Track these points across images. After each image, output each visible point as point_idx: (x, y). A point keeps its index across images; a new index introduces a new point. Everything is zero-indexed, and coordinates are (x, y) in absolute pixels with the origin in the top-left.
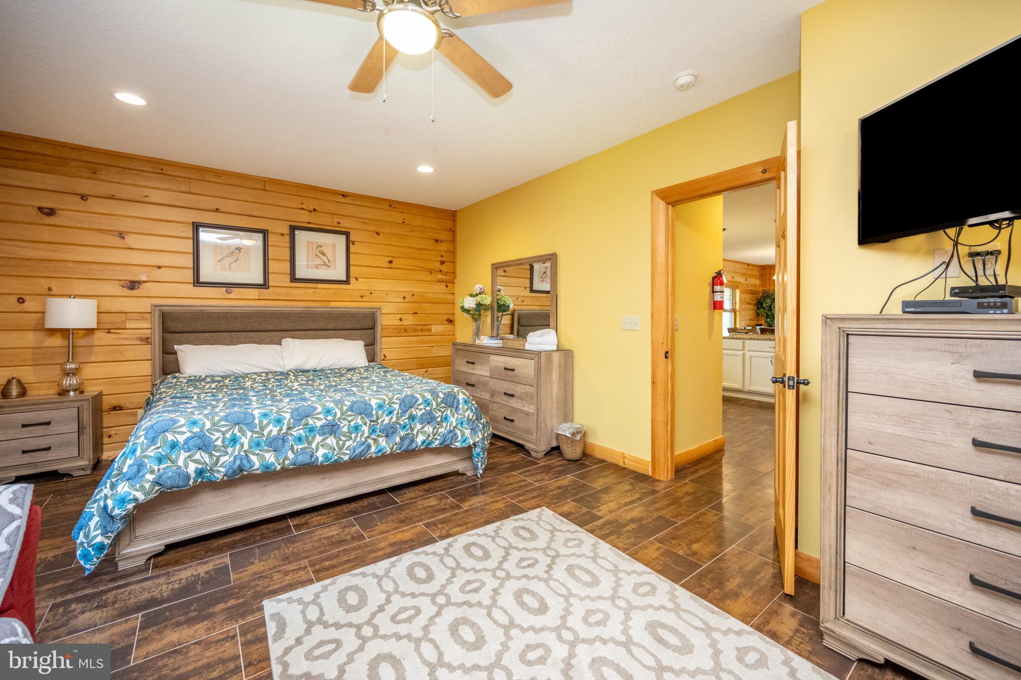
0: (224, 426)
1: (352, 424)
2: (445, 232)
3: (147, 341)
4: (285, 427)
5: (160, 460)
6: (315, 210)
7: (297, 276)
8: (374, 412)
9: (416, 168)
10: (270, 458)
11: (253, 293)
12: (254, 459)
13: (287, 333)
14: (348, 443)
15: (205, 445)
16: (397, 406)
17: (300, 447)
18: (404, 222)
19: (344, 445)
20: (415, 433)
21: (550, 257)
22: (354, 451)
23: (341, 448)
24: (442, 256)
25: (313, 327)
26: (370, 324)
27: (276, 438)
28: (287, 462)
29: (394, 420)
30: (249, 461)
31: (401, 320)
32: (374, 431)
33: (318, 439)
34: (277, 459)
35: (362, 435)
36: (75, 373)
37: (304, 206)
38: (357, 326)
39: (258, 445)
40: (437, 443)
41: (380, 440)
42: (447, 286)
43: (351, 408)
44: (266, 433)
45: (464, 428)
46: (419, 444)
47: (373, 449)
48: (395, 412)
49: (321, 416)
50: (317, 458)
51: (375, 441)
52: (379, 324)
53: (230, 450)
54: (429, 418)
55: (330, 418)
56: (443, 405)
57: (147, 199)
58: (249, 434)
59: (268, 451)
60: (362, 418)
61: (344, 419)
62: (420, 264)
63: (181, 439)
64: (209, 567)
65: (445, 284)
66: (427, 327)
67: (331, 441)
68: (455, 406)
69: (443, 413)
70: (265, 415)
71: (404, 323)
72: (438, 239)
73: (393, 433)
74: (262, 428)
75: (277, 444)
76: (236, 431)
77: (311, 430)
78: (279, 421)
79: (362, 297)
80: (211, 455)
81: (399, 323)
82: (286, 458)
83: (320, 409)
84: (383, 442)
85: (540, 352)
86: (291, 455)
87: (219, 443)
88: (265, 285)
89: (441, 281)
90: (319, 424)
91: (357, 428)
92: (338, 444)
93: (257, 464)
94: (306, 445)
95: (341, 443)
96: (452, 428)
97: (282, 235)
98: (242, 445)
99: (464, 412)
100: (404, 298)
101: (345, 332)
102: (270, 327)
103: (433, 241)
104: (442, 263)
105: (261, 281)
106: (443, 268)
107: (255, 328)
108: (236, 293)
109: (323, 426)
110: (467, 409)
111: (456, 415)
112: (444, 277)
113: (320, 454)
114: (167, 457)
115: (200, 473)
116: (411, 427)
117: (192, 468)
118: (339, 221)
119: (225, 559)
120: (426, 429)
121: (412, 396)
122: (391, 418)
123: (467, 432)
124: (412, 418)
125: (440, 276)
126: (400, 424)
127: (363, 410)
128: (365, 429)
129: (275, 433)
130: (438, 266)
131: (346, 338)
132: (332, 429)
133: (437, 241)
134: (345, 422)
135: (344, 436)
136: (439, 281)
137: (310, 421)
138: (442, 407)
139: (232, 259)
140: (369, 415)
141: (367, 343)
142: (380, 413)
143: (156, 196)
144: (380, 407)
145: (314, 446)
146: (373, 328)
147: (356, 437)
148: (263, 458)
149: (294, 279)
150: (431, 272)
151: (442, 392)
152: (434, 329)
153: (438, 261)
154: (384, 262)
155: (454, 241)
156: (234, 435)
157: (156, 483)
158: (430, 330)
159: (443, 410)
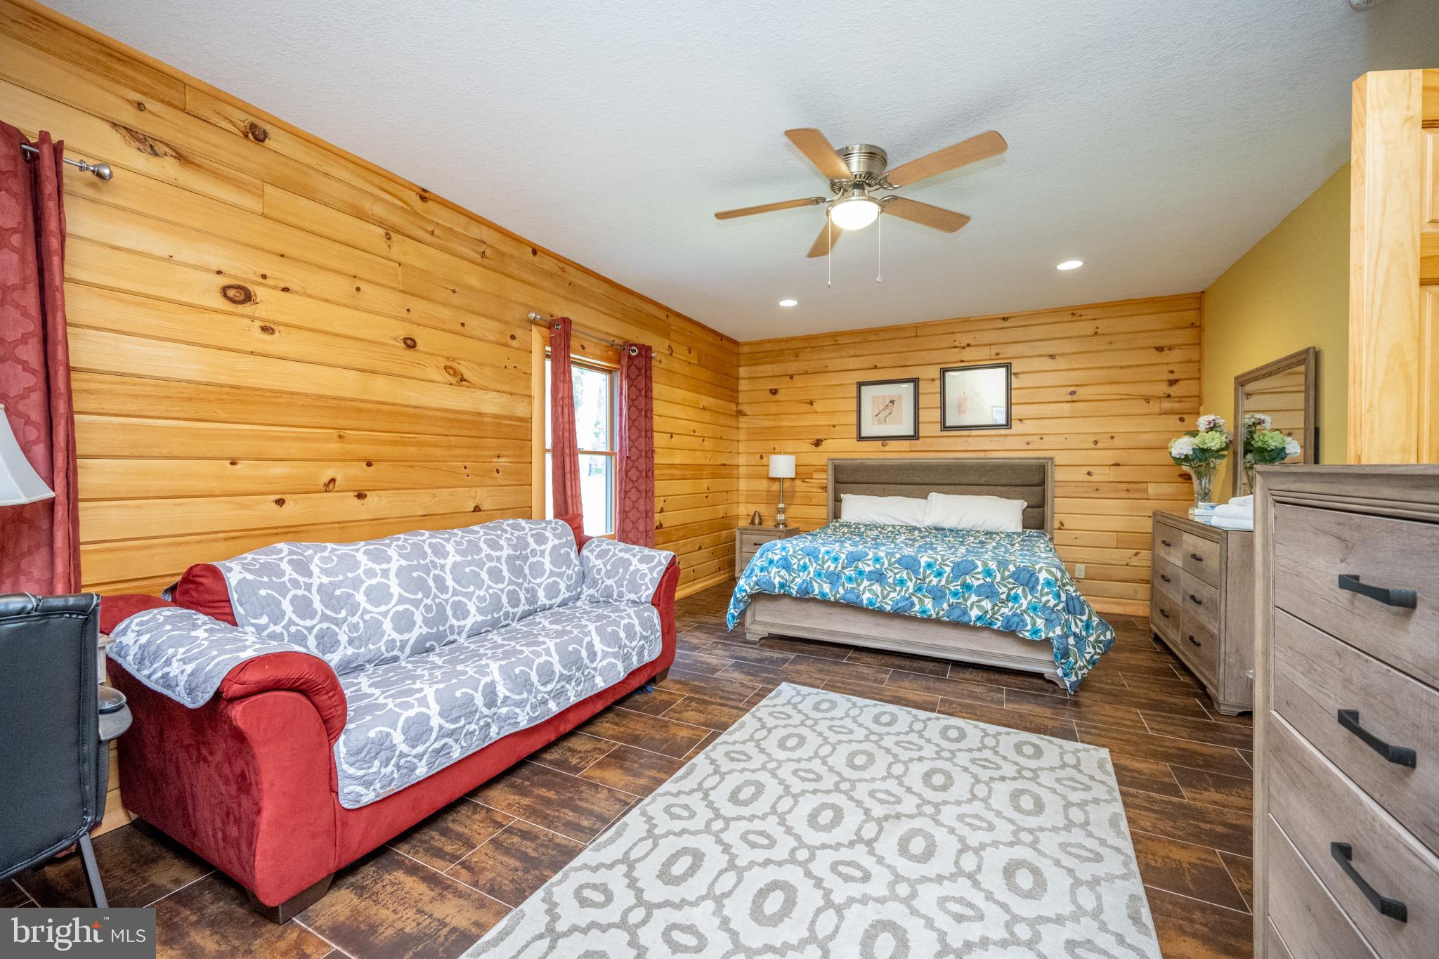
0: (800, 554)
1: (898, 576)
2: (1177, 332)
3: (825, 488)
4: (840, 566)
5: (762, 570)
6: (968, 345)
7: (948, 424)
8: (921, 570)
9: (1055, 268)
10: (827, 588)
11: (905, 445)
12: (816, 585)
13: (935, 487)
14: (892, 595)
15: (787, 566)
16: (948, 569)
17: (850, 586)
18: (1096, 333)
19: (888, 595)
20: (969, 603)
21: (1303, 356)
22: (897, 604)
23: (884, 598)
24: (1172, 372)
25: (963, 481)
26: (1036, 479)
27: (832, 573)
28: (838, 596)
29: (943, 583)
30: (812, 586)
31: (1089, 474)
32: (920, 589)
33: (866, 583)
34: (831, 591)
35: (907, 591)
36: (783, 511)
37: (957, 344)
38: (1017, 482)
39: (819, 575)
40: (999, 624)
41: (927, 601)
42: (1182, 420)
43: (899, 561)
44: (826, 566)
45: (1038, 616)
46: (973, 619)
47: (917, 608)
48: (945, 575)
49: (870, 563)
50: (862, 600)
51: (921, 600)
52: (1050, 479)
53: (801, 574)
54: (988, 592)
55: (878, 566)
56: (1011, 580)
57: (829, 369)
58: (815, 565)
59: (826, 582)
60: (908, 573)
61: (891, 570)
62: (1123, 389)
63: (776, 558)
64: (780, 656)
65: (1178, 417)
66: (1140, 486)
67: (877, 588)
68: (1031, 585)
69: (1010, 590)
70: (828, 552)
71: (1095, 478)
72: (1162, 345)
73: (941, 597)
74: (824, 562)
75: (833, 578)
76: (807, 561)
77: (861, 573)
78: (836, 559)
79: (1028, 444)
80: (790, 574)
81: (1087, 478)
82: (837, 592)
83: (871, 556)
84: (929, 604)
85: (1227, 532)
86: (841, 591)
87: (795, 567)
88: (915, 436)
89: (1170, 412)
90: (867, 569)
91: (902, 582)
92: (882, 592)
93: (817, 592)
94: (855, 586)
95: (885, 592)
96: (1018, 611)
97: (933, 380)
98: (809, 573)
99: (1042, 595)
100: (1096, 442)
101: (1000, 488)
102: (918, 480)
103: (1154, 350)
104: (1172, 383)
105: (912, 433)
106: (1174, 390)
107: (904, 481)
108: (892, 445)
109: (870, 572)
110: (1048, 594)
111: (1030, 597)
112: (1176, 406)
113: (866, 597)
114: (767, 569)
115: (782, 586)
116: (963, 597)
117: (777, 580)
118: (997, 351)
119: (792, 656)
120: (984, 603)
121: (972, 562)
122: (940, 580)
123: (1040, 623)
124: (968, 587)
125: (1167, 405)
126: (950, 590)
127: (910, 565)
128: (910, 585)
129: (832, 569)
130: (1163, 389)
131: (1001, 496)
132: (879, 577)
133: (1160, 349)
134: (890, 574)
135: (890, 587)
136: (1165, 413)
137: (860, 565)
138: (1009, 583)
139: (888, 411)
140: (916, 572)
141: (1033, 503)
142: (928, 572)
143: (833, 364)
144: (929, 566)
145: (861, 588)
146: (1042, 483)
147: (901, 591)
148: (821, 587)
149: (945, 427)
150: (1147, 400)
151: (1015, 565)
152: (1152, 489)
153: (1164, 381)
154: (1063, 394)
155: (1199, 343)
156: (805, 563)
157: (757, 583)
158: (1146, 490)
159: (1010, 586)
